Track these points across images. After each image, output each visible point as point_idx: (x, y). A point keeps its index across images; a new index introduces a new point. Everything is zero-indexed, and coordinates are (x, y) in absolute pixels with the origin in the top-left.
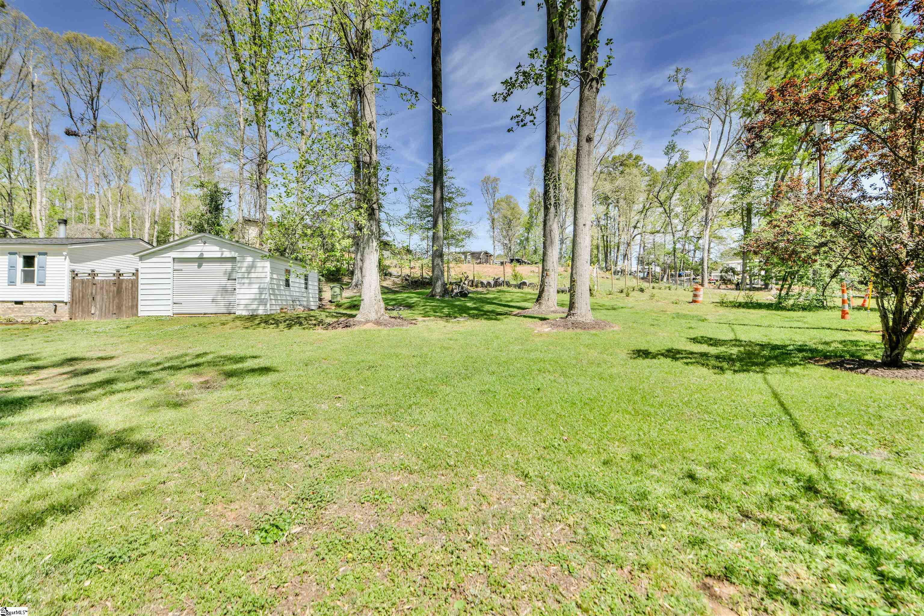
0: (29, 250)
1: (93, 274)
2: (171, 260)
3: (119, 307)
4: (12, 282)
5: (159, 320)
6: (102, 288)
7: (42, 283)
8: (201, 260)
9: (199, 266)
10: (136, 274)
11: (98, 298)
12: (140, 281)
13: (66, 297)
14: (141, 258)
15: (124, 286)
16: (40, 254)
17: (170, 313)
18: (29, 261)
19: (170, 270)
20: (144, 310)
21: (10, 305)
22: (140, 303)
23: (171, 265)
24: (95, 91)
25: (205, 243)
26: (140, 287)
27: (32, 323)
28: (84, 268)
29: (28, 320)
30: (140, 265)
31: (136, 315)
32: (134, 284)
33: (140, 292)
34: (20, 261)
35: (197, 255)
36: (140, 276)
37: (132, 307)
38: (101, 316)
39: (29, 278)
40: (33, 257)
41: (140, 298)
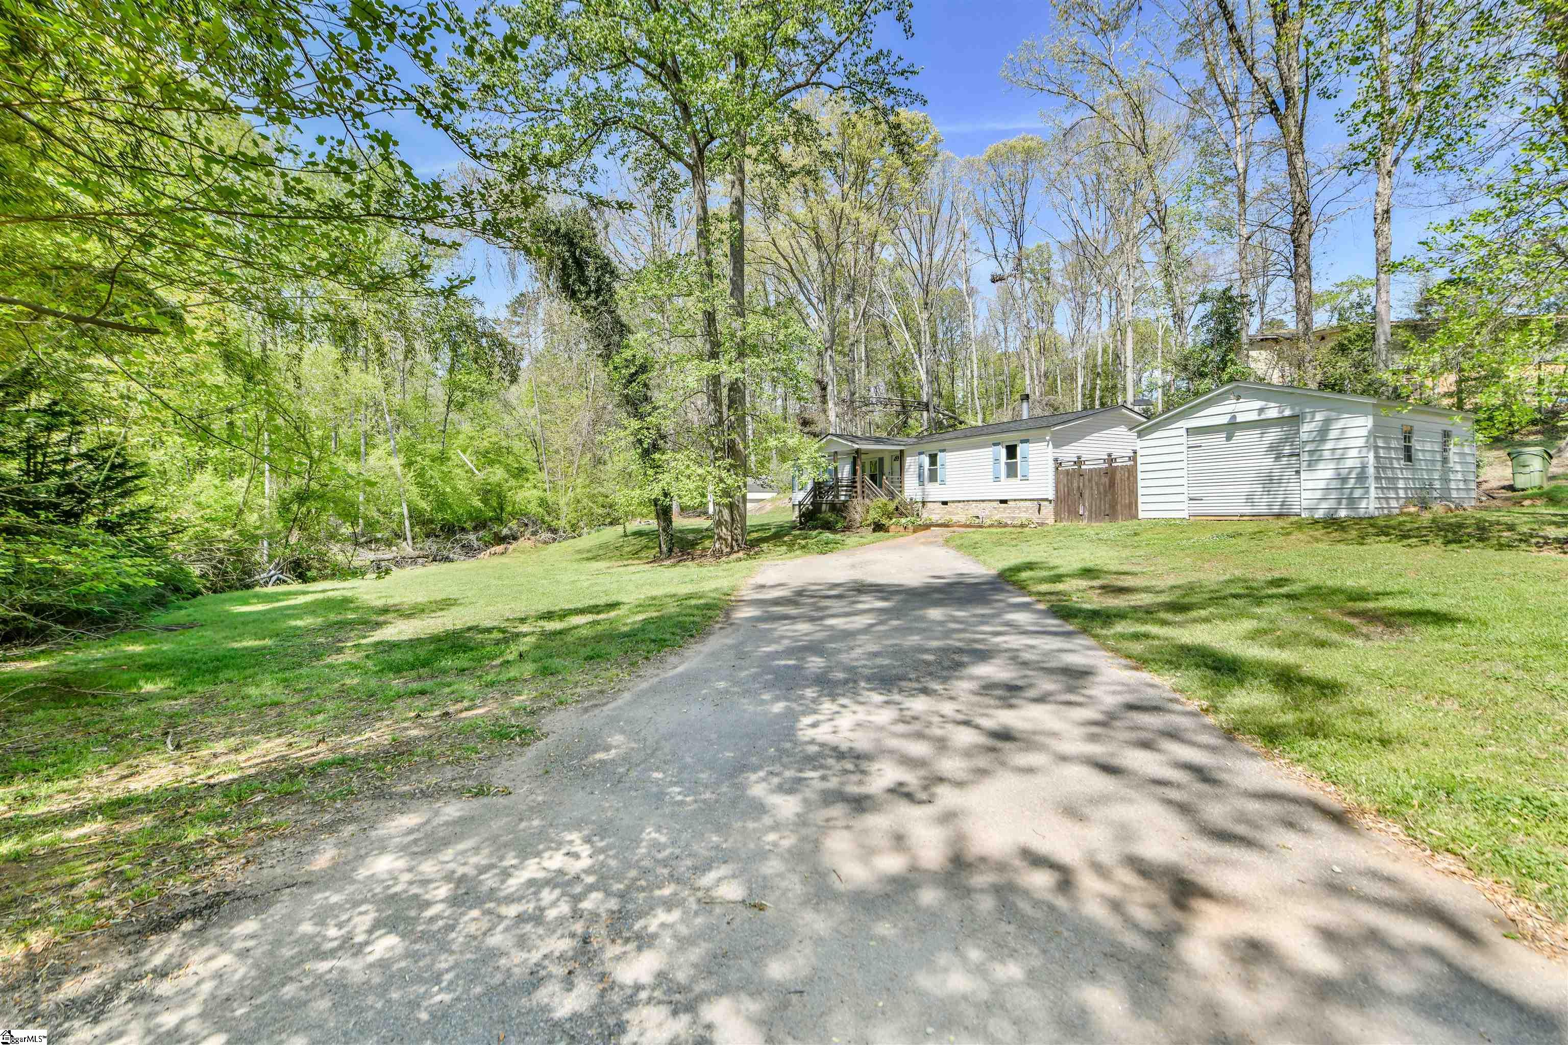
0: (1010, 438)
1: (1079, 462)
2: (1184, 432)
3: (1113, 506)
4: (997, 479)
5: (1169, 523)
6: (1090, 480)
7: (1025, 478)
8: (1232, 427)
9: (1229, 439)
10: (1134, 458)
11: (1087, 494)
12: (1140, 468)
13: (1051, 495)
14: (1140, 434)
15: (1118, 477)
16: (1023, 441)
17: (1185, 515)
18: (1011, 451)
19: (1183, 448)
20: (1147, 509)
21: (996, 504)
22: (1141, 499)
23: (1183, 440)
24: (1018, 210)
25: (1238, 398)
26: (1140, 476)
27: (1022, 526)
28: (1069, 453)
29: (1017, 522)
30: (1139, 444)
31: (1135, 517)
32: (1131, 472)
33: (1140, 484)
34: (1004, 452)
35: (1225, 420)
36: (1140, 460)
37: (1130, 504)
38: (1090, 519)
39: (1012, 471)
40: (1015, 447)
41: (1141, 491)
